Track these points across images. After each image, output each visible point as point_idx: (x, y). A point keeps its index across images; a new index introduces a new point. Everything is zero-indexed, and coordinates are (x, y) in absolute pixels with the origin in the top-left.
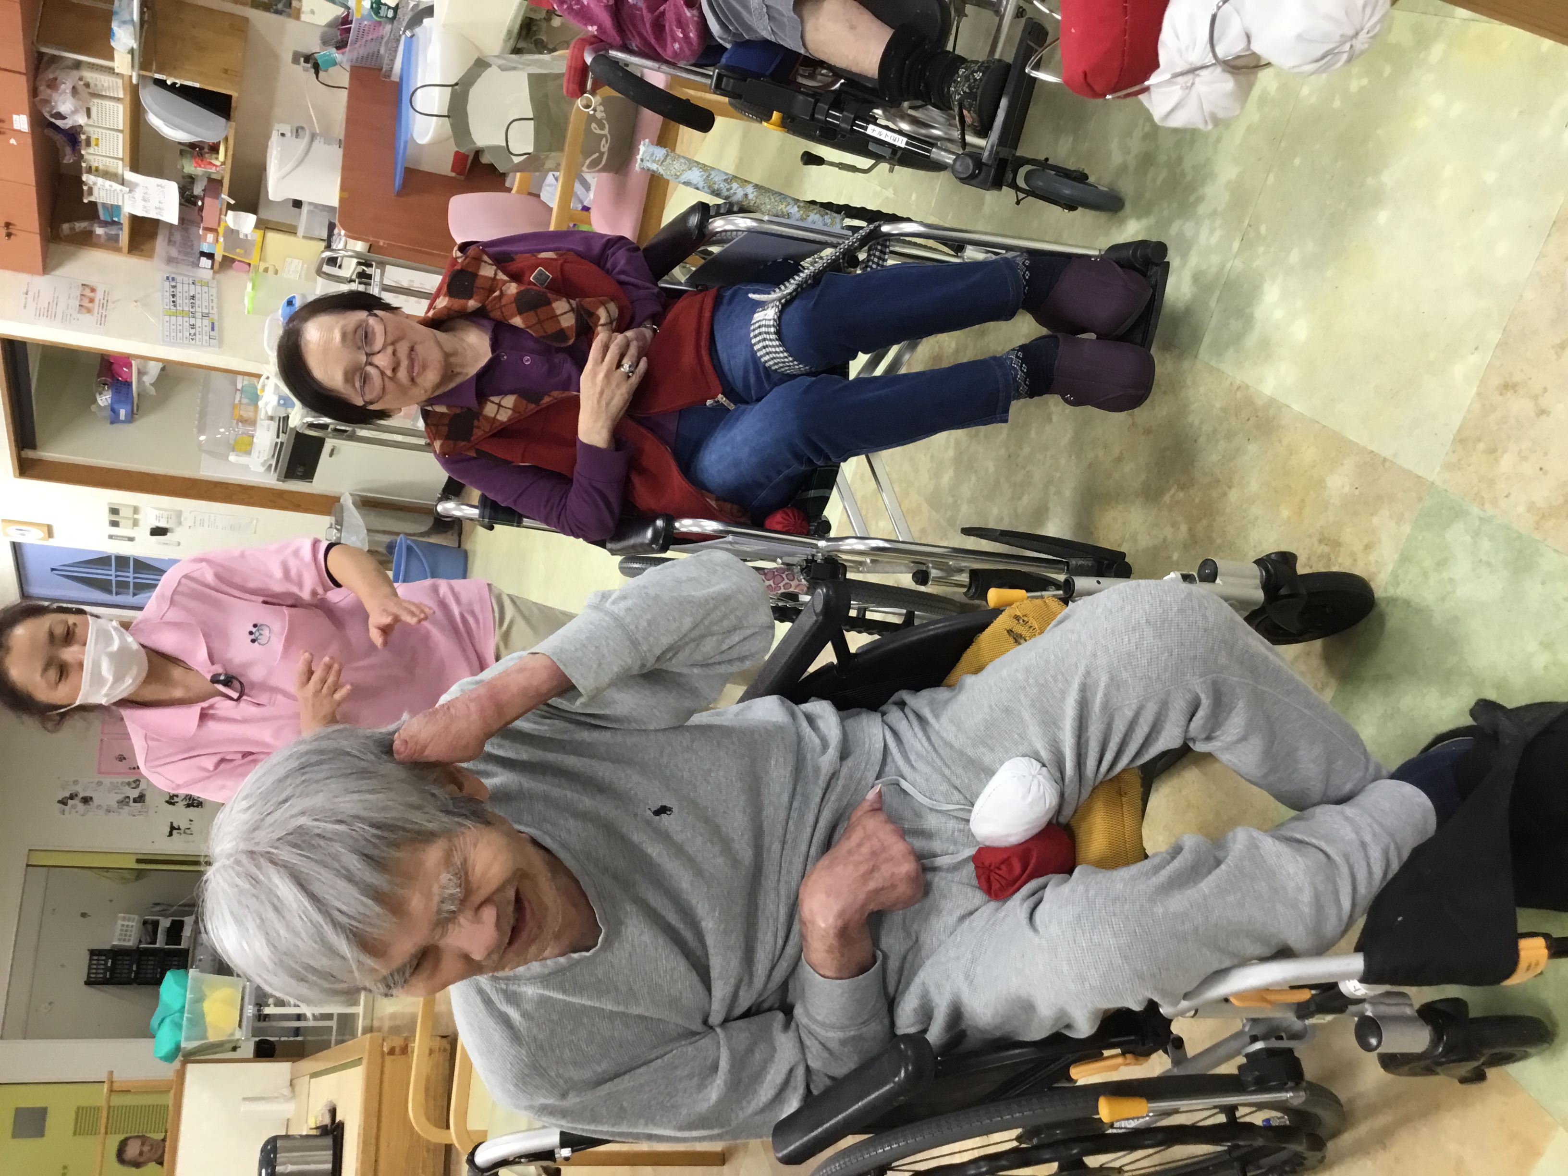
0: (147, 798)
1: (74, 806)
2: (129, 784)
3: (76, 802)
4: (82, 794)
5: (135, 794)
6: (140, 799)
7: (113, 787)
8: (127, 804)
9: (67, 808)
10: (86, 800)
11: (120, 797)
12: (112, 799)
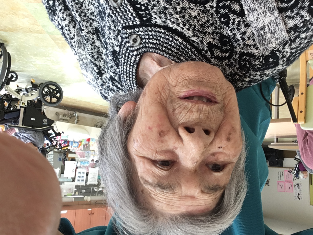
0: (298, 183)
1: (300, 197)
2: (295, 187)
3: (299, 196)
4: (298, 195)
5: (297, 186)
6: (298, 184)
7: (296, 189)
8: (299, 187)
9: (301, 198)
10: (299, 194)
11: (298, 188)
12: (298, 190)
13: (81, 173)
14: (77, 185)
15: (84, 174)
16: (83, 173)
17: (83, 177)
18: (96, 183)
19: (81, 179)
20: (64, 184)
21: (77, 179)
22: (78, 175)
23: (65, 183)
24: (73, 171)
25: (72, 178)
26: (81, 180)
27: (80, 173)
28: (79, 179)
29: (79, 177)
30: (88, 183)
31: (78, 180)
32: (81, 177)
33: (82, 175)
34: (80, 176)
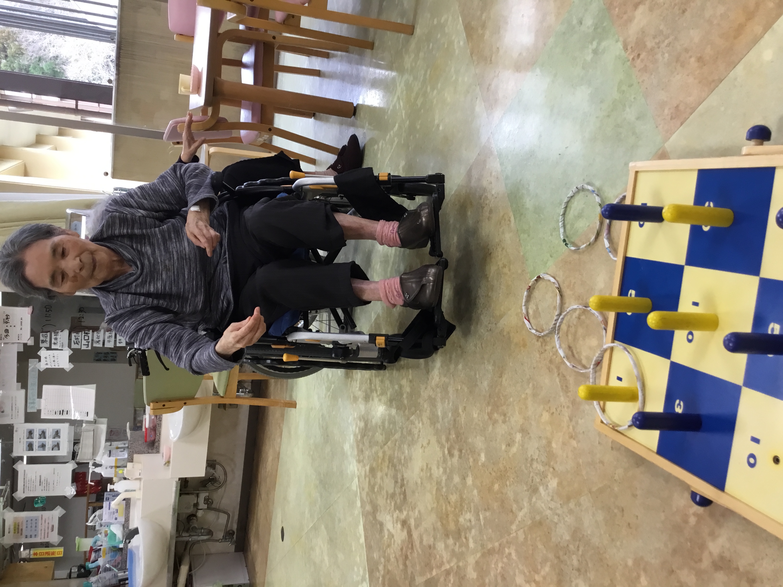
13: (54, 438)
14: (15, 429)
15: (52, 449)
17: (43, 446)
18: (20, 495)
19: (36, 441)
20: (18, 390)
21: (37, 427)
22: (50, 428)
23: (23, 391)
25: (39, 411)
26: (30, 440)
27: (57, 434)
28: (36, 434)
29: (43, 434)
30: (21, 468)
31: (30, 433)
32: (42, 440)
33: (49, 441)
34: (45, 438)
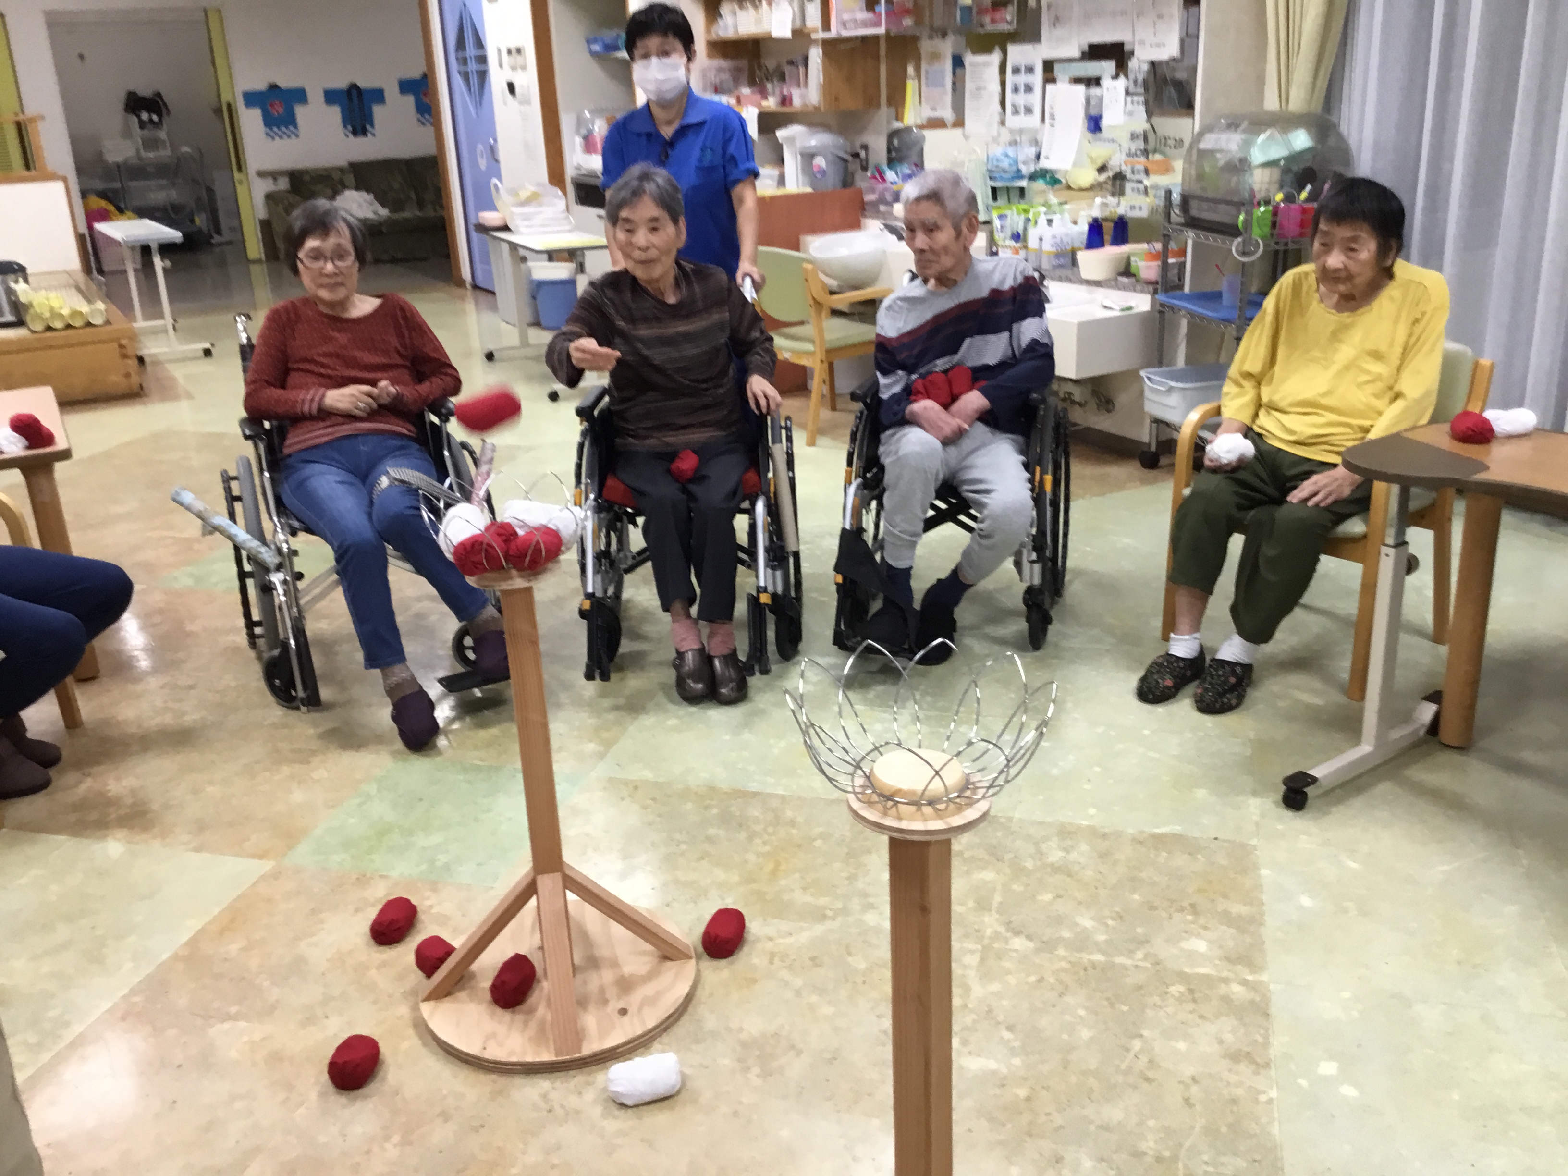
13: (1025, 106)
14: (1036, 45)
15: (1014, 105)
16: (1016, 112)
17: (1016, 90)
18: (968, 59)
19: (1022, 79)
20: (1079, 46)
21: (1037, 78)
22: (1035, 99)
23: (1076, 54)
24: (1053, 117)
25: (1055, 81)
26: (1023, 69)
28: (1030, 78)
30: (995, 58)
31: (1030, 70)
32: (1023, 88)
33: (1021, 99)
34: (1025, 91)
